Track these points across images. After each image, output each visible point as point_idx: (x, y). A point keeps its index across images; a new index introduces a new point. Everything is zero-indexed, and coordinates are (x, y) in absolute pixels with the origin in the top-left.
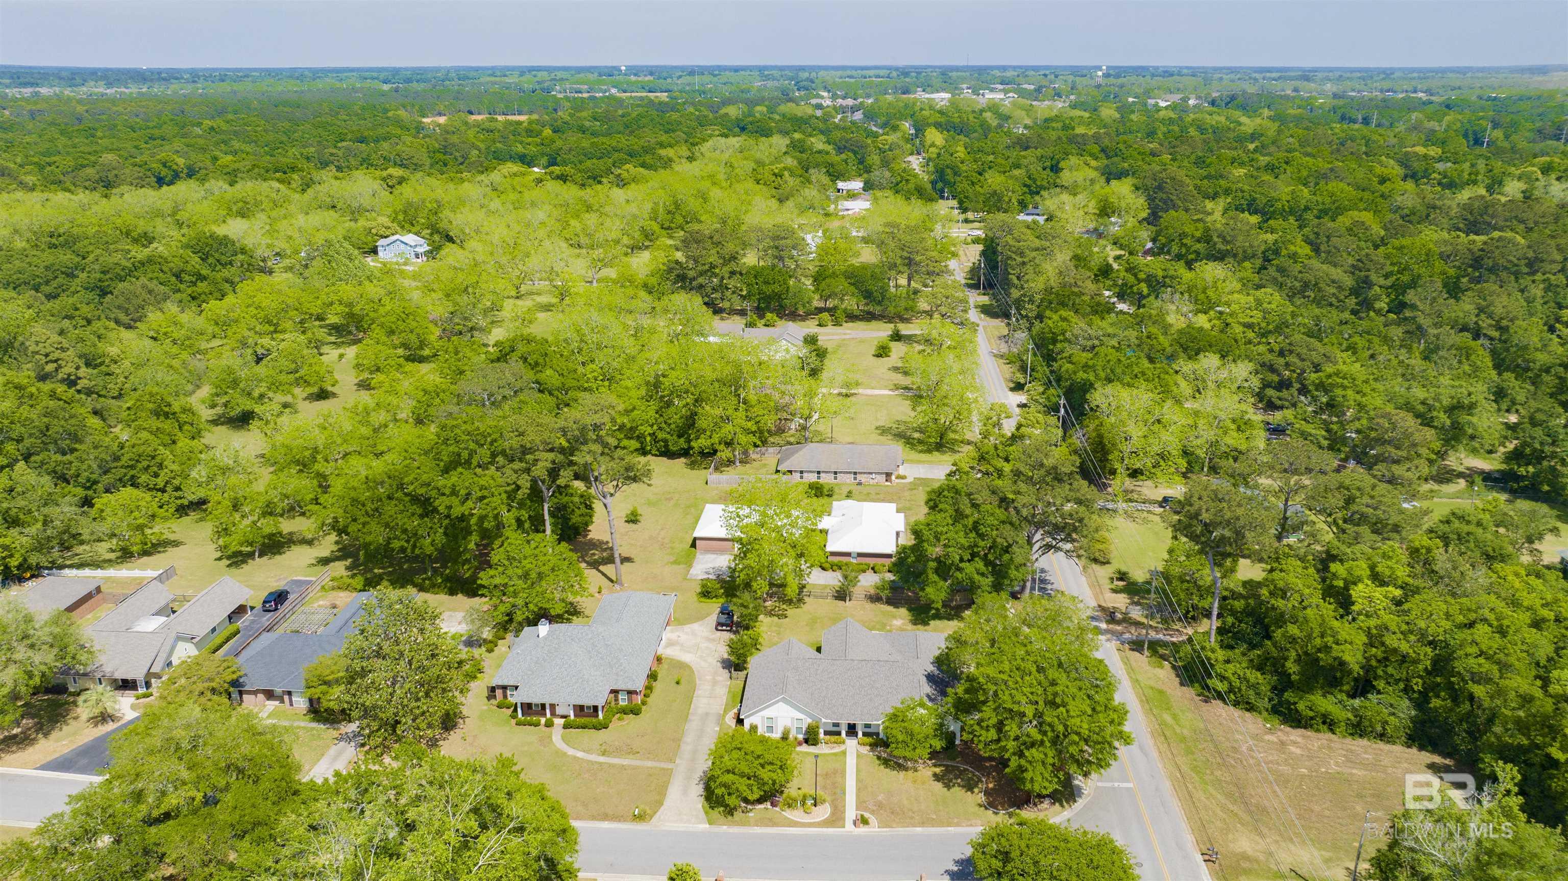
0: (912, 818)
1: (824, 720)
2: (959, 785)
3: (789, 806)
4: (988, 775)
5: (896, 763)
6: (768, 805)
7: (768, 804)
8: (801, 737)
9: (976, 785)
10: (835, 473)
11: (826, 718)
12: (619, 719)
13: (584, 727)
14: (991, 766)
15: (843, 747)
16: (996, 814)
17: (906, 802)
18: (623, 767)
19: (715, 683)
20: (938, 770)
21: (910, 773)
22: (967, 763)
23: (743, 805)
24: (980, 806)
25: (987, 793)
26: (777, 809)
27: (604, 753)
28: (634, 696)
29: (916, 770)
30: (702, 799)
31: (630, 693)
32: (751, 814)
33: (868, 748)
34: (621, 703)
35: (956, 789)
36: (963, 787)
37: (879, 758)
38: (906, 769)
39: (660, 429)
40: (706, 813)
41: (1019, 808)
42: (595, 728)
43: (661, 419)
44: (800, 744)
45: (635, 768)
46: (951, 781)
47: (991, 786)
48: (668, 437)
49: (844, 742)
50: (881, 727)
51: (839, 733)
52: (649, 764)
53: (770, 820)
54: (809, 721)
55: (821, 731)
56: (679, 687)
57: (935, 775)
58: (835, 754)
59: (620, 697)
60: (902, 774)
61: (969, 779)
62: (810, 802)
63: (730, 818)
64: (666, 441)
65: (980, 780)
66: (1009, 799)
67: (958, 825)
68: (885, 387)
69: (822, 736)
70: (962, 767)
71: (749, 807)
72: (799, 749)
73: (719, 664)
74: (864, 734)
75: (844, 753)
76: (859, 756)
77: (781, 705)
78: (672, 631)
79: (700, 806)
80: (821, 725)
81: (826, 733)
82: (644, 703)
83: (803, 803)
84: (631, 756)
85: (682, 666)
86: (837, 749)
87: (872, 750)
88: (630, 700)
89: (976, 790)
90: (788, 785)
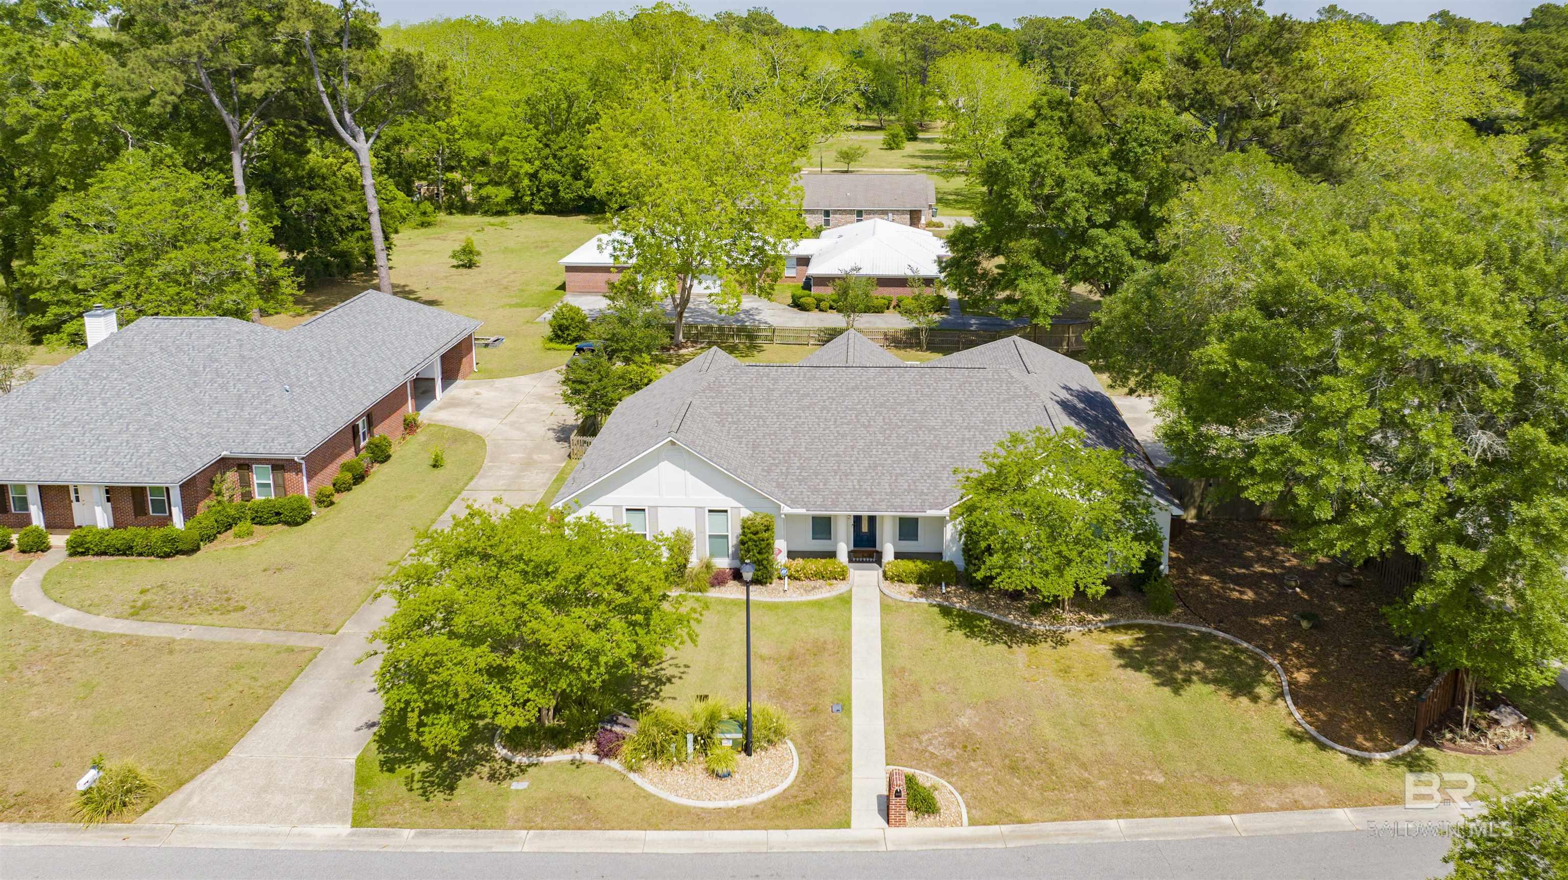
0: (1084, 785)
1: (786, 509)
2: (1205, 680)
3: (656, 751)
4: (1280, 648)
5: (995, 622)
6: (587, 752)
7: (590, 747)
8: (723, 563)
9: (1258, 679)
10: (827, 213)
11: (793, 503)
12: (238, 536)
13: (126, 551)
14: (1279, 626)
15: (840, 588)
16: (1363, 762)
17: (1050, 733)
18: (168, 647)
19: (528, 464)
20: (1126, 639)
21: (1045, 648)
22: (1206, 622)
23: (501, 751)
24: (1300, 738)
25: (1301, 696)
26: (614, 764)
27: (136, 612)
28: (290, 476)
29: (1060, 641)
30: (369, 735)
31: (280, 466)
32: (518, 785)
33: (914, 587)
34: (258, 497)
35: (1197, 689)
36: (1216, 681)
37: (946, 611)
38: (1032, 639)
39: (546, 167)
40: (362, 781)
41: (1427, 741)
42: (148, 552)
43: (547, 151)
44: (718, 580)
45: (199, 648)
46: (1174, 666)
47: (1302, 677)
48: (558, 177)
49: (842, 576)
50: (949, 531)
51: (832, 555)
52: (256, 637)
53: (582, 802)
54: (746, 513)
55: (780, 545)
56: (436, 471)
57: (1120, 651)
58: (820, 604)
59: (256, 480)
60: (1022, 652)
61: (1229, 662)
62: (726, 738)
63: (439, 797)
64: (554, 186)
65: (1260, 664)
66: (1381, 716)
67: (1250, 806)
68: (900, 167)
69: (781, 559)
70: (1195, 629)
71: (520, 759)
72: (714, 593)
73: (551, 434)
74: (898, 556)
75: (845, 601)
76: (887, 607)
77: (667, 471)
78: (466, 387)
79: (351, 759)
80: (779, 527)
81: (792, 555)
82: (325, 501)
83: (704, 742)
84: (216, 618)
85: (461, 436)
86: (826, 592)
87: (924, 592)
88: (281, 487)
89: (1263, 691)
90: (667, 690)
